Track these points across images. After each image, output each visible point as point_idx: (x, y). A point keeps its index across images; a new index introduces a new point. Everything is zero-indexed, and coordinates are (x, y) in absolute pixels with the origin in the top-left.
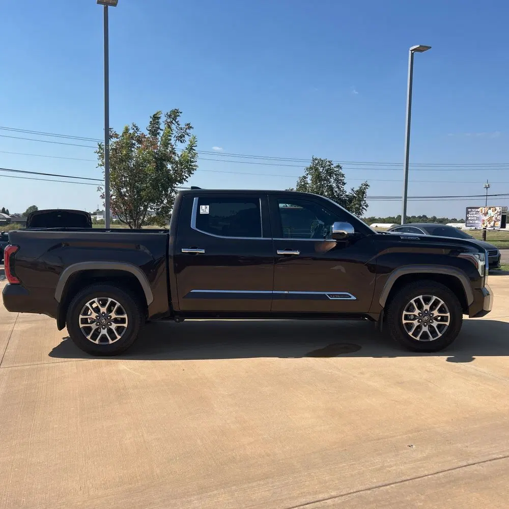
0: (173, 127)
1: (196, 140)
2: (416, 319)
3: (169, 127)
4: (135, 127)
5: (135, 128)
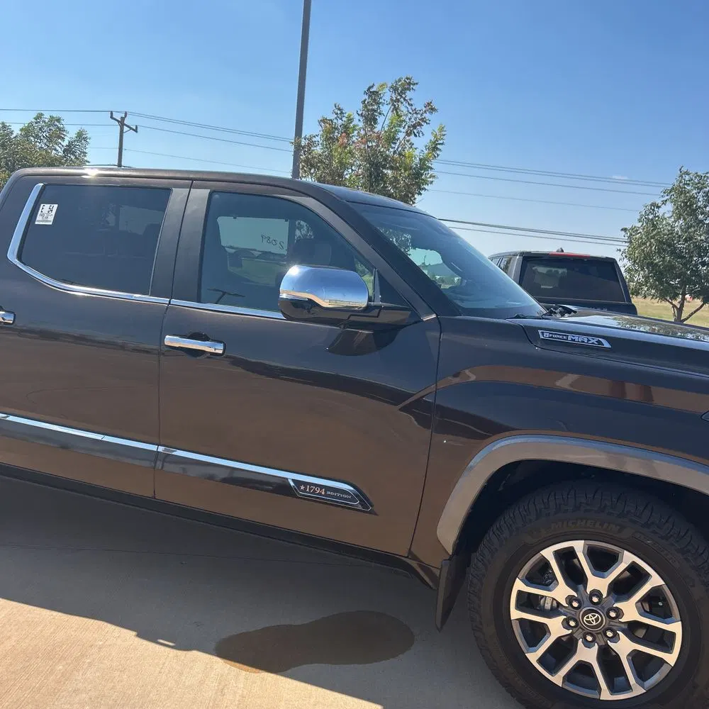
0: (403, 108)
1: (444, 133)
2: (559, 614)
3: (396, 109)
4: (339, 109)
5: (339, 112)
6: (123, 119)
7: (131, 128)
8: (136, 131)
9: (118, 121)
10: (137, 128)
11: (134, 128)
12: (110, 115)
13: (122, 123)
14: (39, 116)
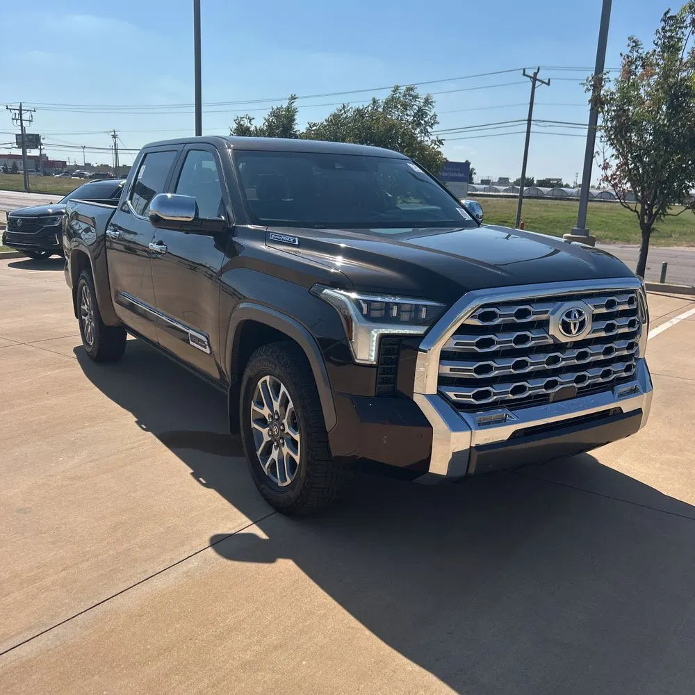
4: (634, 42)
5: (634, 45)
6: (536, 74)
7: (543, 82)
8: (548, 84)
9: (530, 77)
10: (549, 81)
11: (547, 81)
12: (522, 73)
13: (534, 79)
14: (397, 89)
